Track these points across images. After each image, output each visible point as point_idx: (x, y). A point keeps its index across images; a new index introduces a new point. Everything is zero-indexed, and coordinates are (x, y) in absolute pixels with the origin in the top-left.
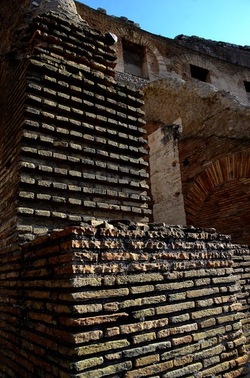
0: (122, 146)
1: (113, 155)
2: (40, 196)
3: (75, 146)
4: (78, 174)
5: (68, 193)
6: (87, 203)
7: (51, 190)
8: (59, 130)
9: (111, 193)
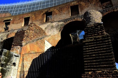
0: (105, 51)
1: (103, 54)
2: (88, 66)
3: (93, 55)
4: (95, 61)
5: (93, 65)
6: (98, 66)
7: (90, 65)
8: (90, 53)
9: (103, 63)
